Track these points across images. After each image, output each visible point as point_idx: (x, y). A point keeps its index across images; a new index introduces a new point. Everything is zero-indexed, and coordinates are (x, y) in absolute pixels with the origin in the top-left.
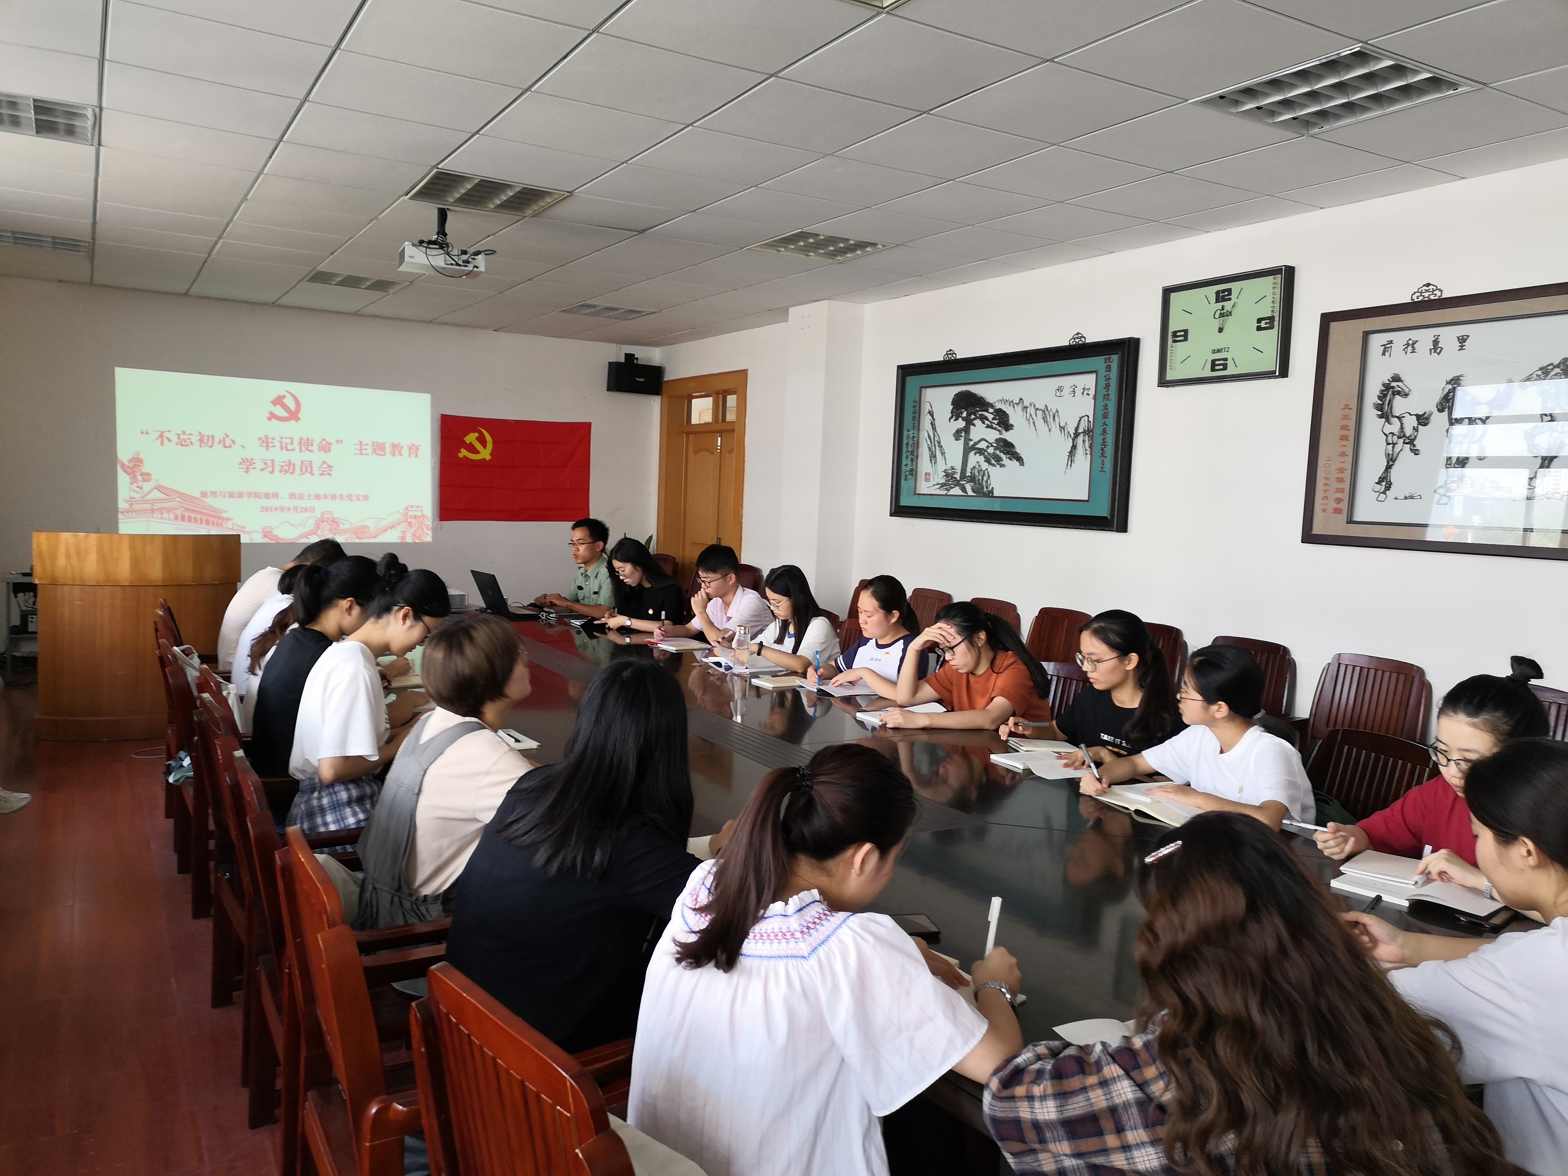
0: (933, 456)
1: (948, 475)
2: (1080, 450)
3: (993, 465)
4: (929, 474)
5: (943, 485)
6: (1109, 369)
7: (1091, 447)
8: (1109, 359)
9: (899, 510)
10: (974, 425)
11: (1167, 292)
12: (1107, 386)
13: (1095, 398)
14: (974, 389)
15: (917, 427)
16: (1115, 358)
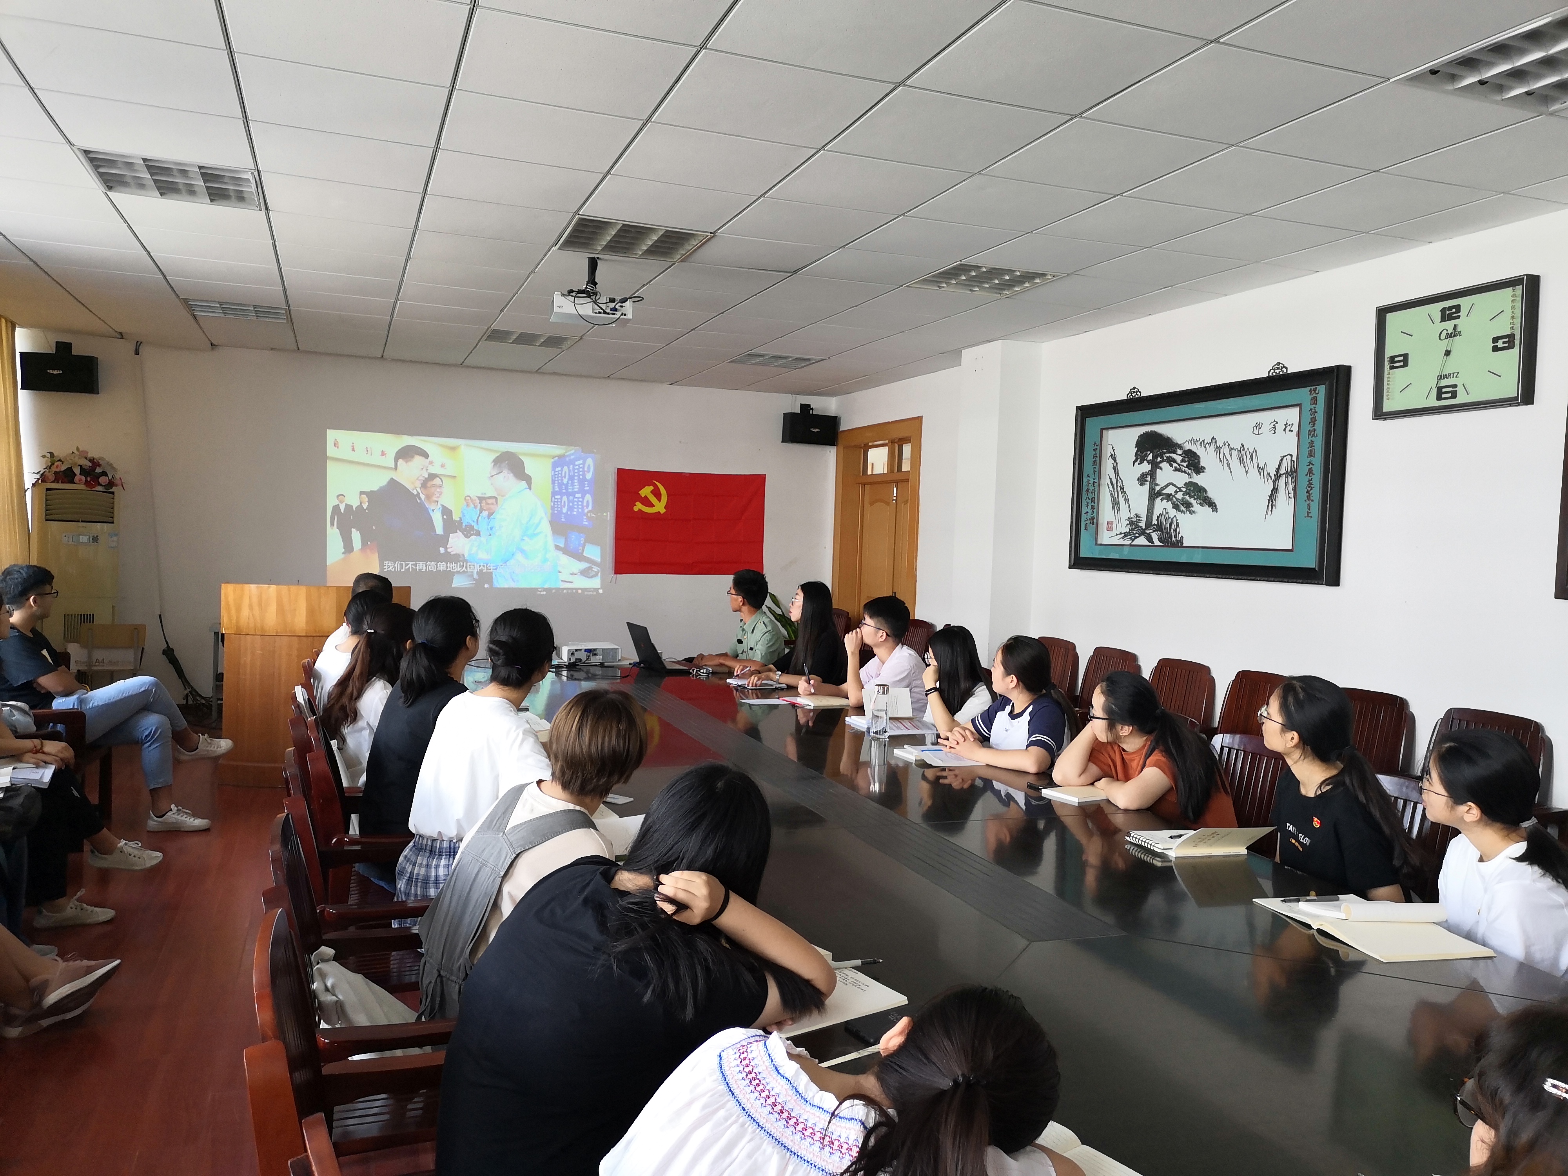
0: (1116, 504)
1: (1133, 523)
2: (1282, 494)
3: (1182, 512)
4: (1112, 523)
5: (1126, 535)
6: (1314, 401)
7: (1295, 489)
8: (1315, 390)
9: (1078, 562)
10: (1161, 469)
11: (1382, 313)
12: (1313, 421)
13: (1298, 434)
14: (1162, 429)
15: (1099, 473)
16: (1322, 389)
